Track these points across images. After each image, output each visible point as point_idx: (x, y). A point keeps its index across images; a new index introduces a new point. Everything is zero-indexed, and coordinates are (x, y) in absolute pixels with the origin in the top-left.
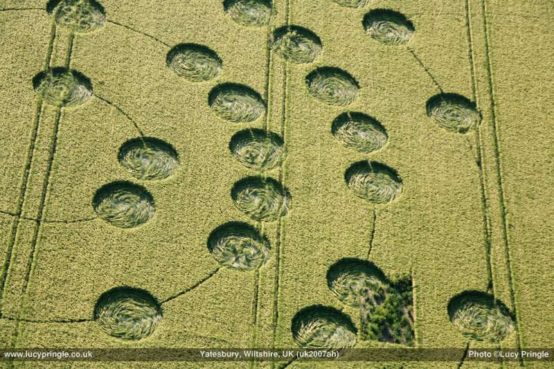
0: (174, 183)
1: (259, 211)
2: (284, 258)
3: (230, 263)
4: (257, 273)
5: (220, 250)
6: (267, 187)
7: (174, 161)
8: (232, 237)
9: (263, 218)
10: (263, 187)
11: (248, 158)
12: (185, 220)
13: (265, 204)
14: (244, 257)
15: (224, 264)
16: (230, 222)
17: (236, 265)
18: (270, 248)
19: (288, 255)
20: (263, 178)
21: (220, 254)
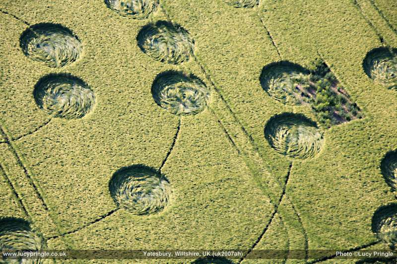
0: (89, 59)
1: (171, 55)
2: (221, 87)
3: (181, 111)
4: (210, 111)
5: (166, 103)
6: (161, 31)
7: (72, 39)
8: (167, 87)
9: (177, 60)
10: (158, 32)
11: (127, 10)
12: (123, 89)
13: (171, 47)
14: (188, 101)
15: (178, 114)
16: (158, 75)
17: (187, 111)
18: (203, 83)
19: (222, 84)
20: (153, 24)
21: (169, 107)
